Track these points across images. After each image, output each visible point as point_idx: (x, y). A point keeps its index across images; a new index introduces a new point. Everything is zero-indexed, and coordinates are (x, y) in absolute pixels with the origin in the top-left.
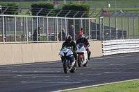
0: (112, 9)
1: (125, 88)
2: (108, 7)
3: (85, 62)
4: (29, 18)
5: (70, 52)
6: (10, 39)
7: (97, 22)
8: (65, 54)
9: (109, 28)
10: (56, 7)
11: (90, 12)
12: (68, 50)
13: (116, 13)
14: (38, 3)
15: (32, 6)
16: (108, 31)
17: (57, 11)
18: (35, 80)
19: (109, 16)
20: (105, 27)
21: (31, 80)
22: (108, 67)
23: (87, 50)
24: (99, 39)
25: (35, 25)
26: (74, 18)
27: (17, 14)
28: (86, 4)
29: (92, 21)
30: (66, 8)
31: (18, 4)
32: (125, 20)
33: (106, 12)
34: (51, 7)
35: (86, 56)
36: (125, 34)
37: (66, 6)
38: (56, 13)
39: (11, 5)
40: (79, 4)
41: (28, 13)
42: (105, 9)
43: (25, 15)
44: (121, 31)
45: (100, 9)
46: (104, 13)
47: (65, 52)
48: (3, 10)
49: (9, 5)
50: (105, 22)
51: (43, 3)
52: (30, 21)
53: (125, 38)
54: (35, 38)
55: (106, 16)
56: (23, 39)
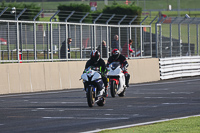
0: (175, 12)
1: (192, 126)
2: (168, 9)
3: (121, 90)
4: (54, 25)
5: (96, 75)
6: (27, 56)
7: (152, 31)
8: (90, 78)
9: (169, 39)
10: (93, 9)
11: (143, 17)
12: (93, 72)
13: (180, 19)
14: (68, 4)
15: (60, 8)
16: (169, 45)
17: (95, 16)
18: (63, 114)
19: (170, 22)
20: (164, 39)
21: (58, 114)
22: (168, 95)
23: (124, 72)
24: (154, 55)
25: (64, 35)
26: (119, 26)
27: (37, 19)
28: (136, 5)
29: (146, 30)
30: (108, 11)
31: (39, 4)
32: (192, 27)
33: (165, 16)
34: (87, 9)
35: (123, 81)
36: (192, 49)
37: (108, 8)
38: (94, 18)
39: (30, 7)
40: (126, 4)
41: (53, 18)
42: (163, 13)
43: (48, 21)
44: (187, 44)
45: (157, 12)
46: (162, 18)
47: (90, 75)
48: (18, 14)
49: (26, 7)
50: (164, 30)
51: (74, 3)
52: (55, 30)
53: (193, 54)
54: (62, 55)
55: (166, 22)
56: (46, 55)
